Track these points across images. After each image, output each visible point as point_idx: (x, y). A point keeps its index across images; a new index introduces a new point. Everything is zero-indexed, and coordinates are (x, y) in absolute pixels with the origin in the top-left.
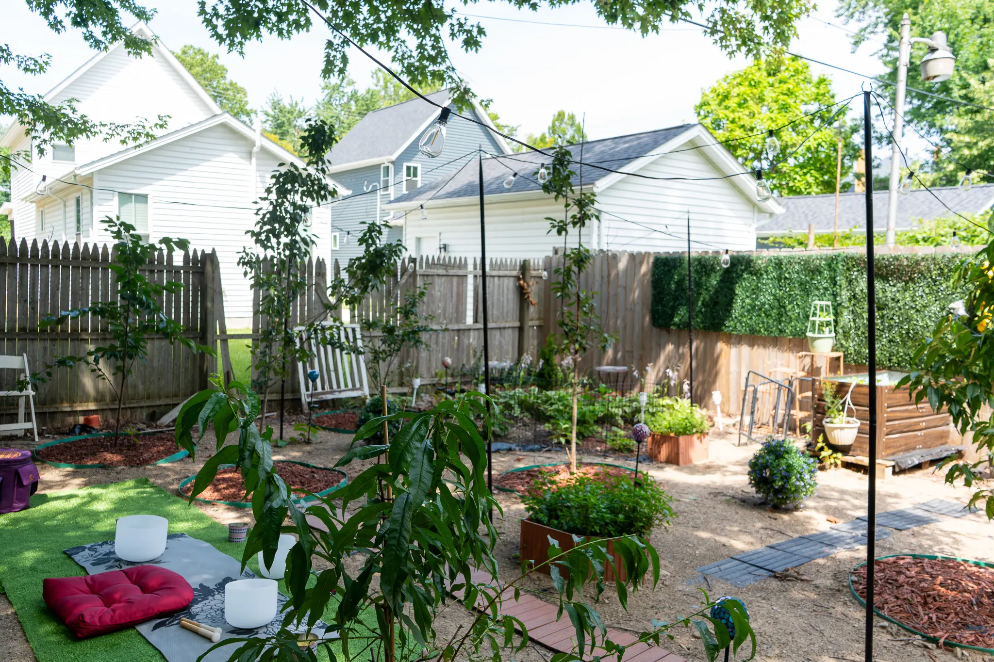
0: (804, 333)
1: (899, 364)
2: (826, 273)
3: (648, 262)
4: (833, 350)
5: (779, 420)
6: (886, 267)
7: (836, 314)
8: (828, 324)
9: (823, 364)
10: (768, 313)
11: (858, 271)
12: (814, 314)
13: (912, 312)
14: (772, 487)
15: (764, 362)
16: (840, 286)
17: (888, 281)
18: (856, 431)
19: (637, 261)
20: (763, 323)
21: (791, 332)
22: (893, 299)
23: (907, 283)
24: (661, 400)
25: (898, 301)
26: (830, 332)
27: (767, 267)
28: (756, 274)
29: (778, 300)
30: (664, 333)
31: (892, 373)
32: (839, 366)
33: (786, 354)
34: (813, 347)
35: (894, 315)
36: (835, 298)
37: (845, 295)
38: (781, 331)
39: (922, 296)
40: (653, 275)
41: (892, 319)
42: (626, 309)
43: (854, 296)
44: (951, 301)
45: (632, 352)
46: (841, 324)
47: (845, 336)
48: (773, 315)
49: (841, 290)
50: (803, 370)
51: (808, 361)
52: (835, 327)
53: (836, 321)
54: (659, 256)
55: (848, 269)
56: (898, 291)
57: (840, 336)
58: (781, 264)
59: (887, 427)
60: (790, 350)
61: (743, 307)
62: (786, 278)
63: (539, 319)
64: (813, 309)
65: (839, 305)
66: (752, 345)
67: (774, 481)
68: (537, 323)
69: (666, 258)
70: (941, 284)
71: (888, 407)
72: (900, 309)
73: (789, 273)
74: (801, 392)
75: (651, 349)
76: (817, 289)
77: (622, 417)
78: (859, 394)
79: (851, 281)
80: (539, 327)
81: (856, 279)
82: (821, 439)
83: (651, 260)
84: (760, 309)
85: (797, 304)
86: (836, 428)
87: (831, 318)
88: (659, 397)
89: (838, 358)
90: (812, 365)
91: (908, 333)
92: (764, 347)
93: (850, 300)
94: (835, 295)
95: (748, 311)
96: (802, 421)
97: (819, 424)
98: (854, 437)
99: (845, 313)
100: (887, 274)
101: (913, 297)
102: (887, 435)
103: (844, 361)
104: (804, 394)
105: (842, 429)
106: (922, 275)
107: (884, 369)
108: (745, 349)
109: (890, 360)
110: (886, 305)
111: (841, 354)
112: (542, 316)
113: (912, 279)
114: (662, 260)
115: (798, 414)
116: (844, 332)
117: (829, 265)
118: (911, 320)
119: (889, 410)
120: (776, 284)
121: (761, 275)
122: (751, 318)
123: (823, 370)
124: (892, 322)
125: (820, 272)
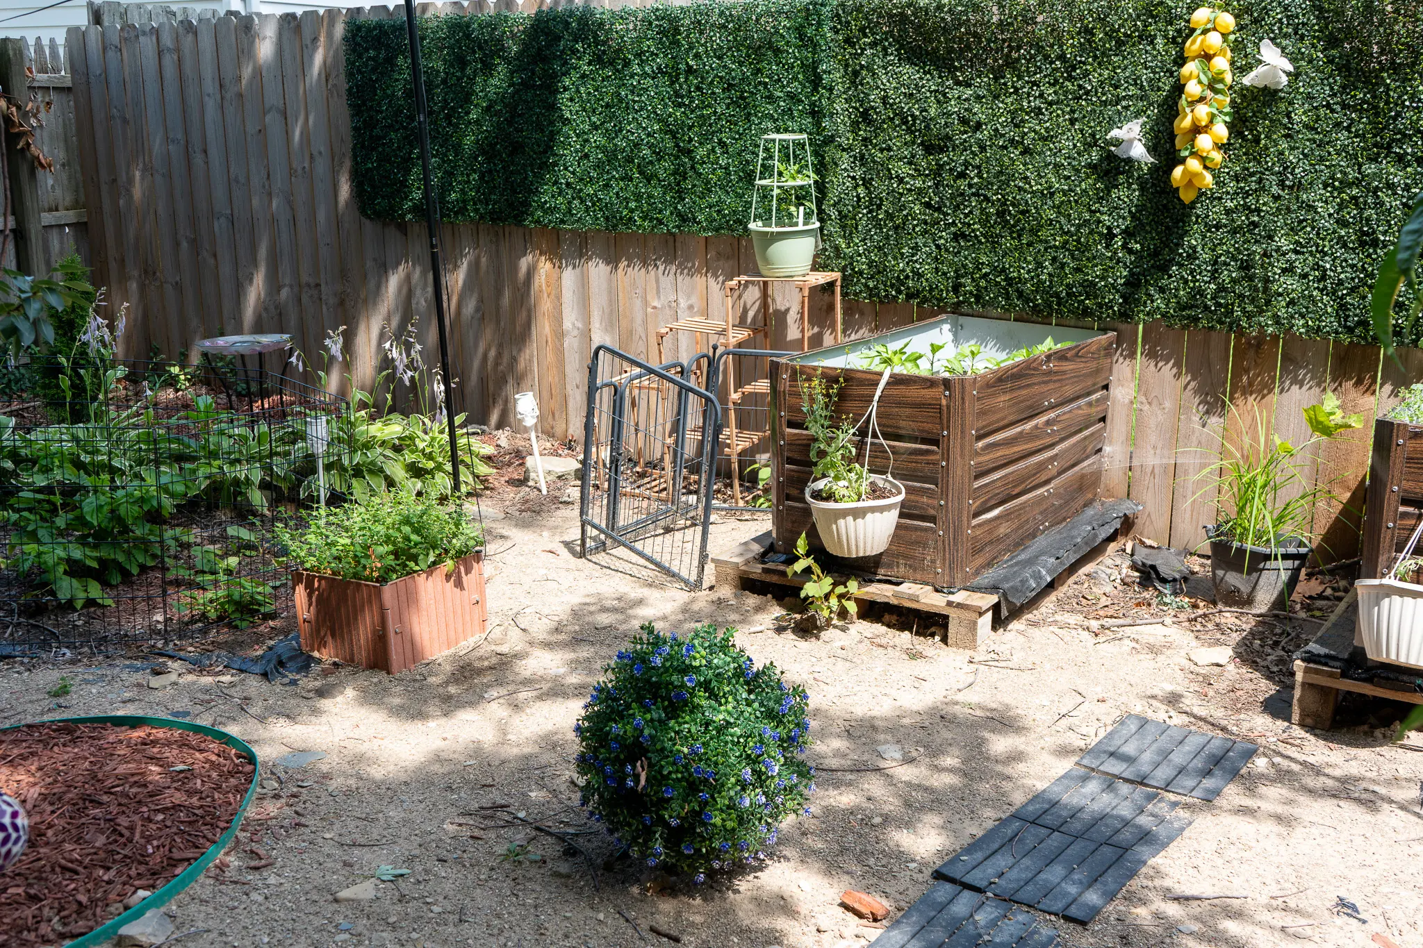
0: (743, 223)
1: (978, 298)
2: (793, 54)
3: (330, 35)
4: (815, 267)
5: (689, 450)
6: (946, 31)
7: (821, 168)
8: (801, 196)
9: (790, 302)
10: (649, 170)
11: (873, 45)
12: (767, 170)
13: (1015, 153)
14: (662, 821)
15: (646, 303)
16: (831, 90)
17: (952, 70)
18: (895, 513)
19: (307, 33)
20: (638, 197)
21: (711, 220)
22: (964, 121)
23: (998, 74)
24: (378, 424)
25: (978, 126)
26: (808, 216)
27: (639, 40)
28: (612, 63)
29: (674, 136)
30: (392, 233)
31: (962, 319)
32: (831, 307)
33: (699, 281)
34: (767, 261)
35: (966, 164)
36: (818, 124)
37: (841, 109)
38: (683, 218)
39: (1038, 111)
40: (350, 75)
41: (962, 175)
42: (292, 172)
43: (865, 115)
44: (1112, 124)
45: (318, 285)
46: (832, 197)
47: (843, 227)
48: (661, 173)
49: (831, 102)
50: (742, 322)
51: (753, 294)
52: (819, 203)
53: (821, 187)
54: (361, 19)
55: (848, 41)
56: (979, 98)
57: (833, 228)
58: (677, 31)
59: (975, 493)
60: (709, 268)
61: (586, 156)
62: (690, 70)
63: (75, 205)
64: (762, 155)
65: (831, 140)
66: (612, 260)
67: (663, 803)
68: (70, 216)
69: (379, 26)
70: (1086, 74)
71: (979, 438)
72: (983, 149)
73: (697, 56)
74: (739, 385)
75: (365, 277)
76: (771, 99)
77: (264, 486)
78: (900, 404)
79: (856, 73)
80: (80, 228)
81: (869, 68)
82: (801, 545)
83: (339, 30)
84: (629, 160)
85: (720, 142)
86: (844, 513)
87: (808, 179)
88: (372, 418)
89: (831, 284)
90: (765, 305)
91: (1000, 214)
92: (645, 264)
93: (855, 126)
94: (816, 114)
95: (599, 166)
96: (747, 457)
97: (794, 492)
98: (891, 529)
99: (845, 161)
100: (950, 51)
101: (1013, 113)
102: (976, 515)
103: (844, 295)
104: (748, 389)
105: (858, 513)
106: (1040, 49)
107: (942, 310)
108: (597, 270)
109: (956, 288)
110: (948, 138)
111: (836, 275)
112: (82, 199)
113: (1011, 64)
114: (370, 30)
115: (737, 441)
116: (842, 216)
117: (800, 31)
118: (1012, 177)
119: (980, 444)
120: (666, 90)
121: (627, 63)
122: (607, 186)
123: (792, 317)
124: (962, 184)
125: (777, 51)
